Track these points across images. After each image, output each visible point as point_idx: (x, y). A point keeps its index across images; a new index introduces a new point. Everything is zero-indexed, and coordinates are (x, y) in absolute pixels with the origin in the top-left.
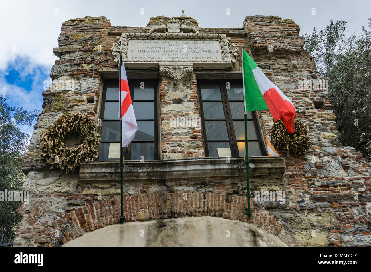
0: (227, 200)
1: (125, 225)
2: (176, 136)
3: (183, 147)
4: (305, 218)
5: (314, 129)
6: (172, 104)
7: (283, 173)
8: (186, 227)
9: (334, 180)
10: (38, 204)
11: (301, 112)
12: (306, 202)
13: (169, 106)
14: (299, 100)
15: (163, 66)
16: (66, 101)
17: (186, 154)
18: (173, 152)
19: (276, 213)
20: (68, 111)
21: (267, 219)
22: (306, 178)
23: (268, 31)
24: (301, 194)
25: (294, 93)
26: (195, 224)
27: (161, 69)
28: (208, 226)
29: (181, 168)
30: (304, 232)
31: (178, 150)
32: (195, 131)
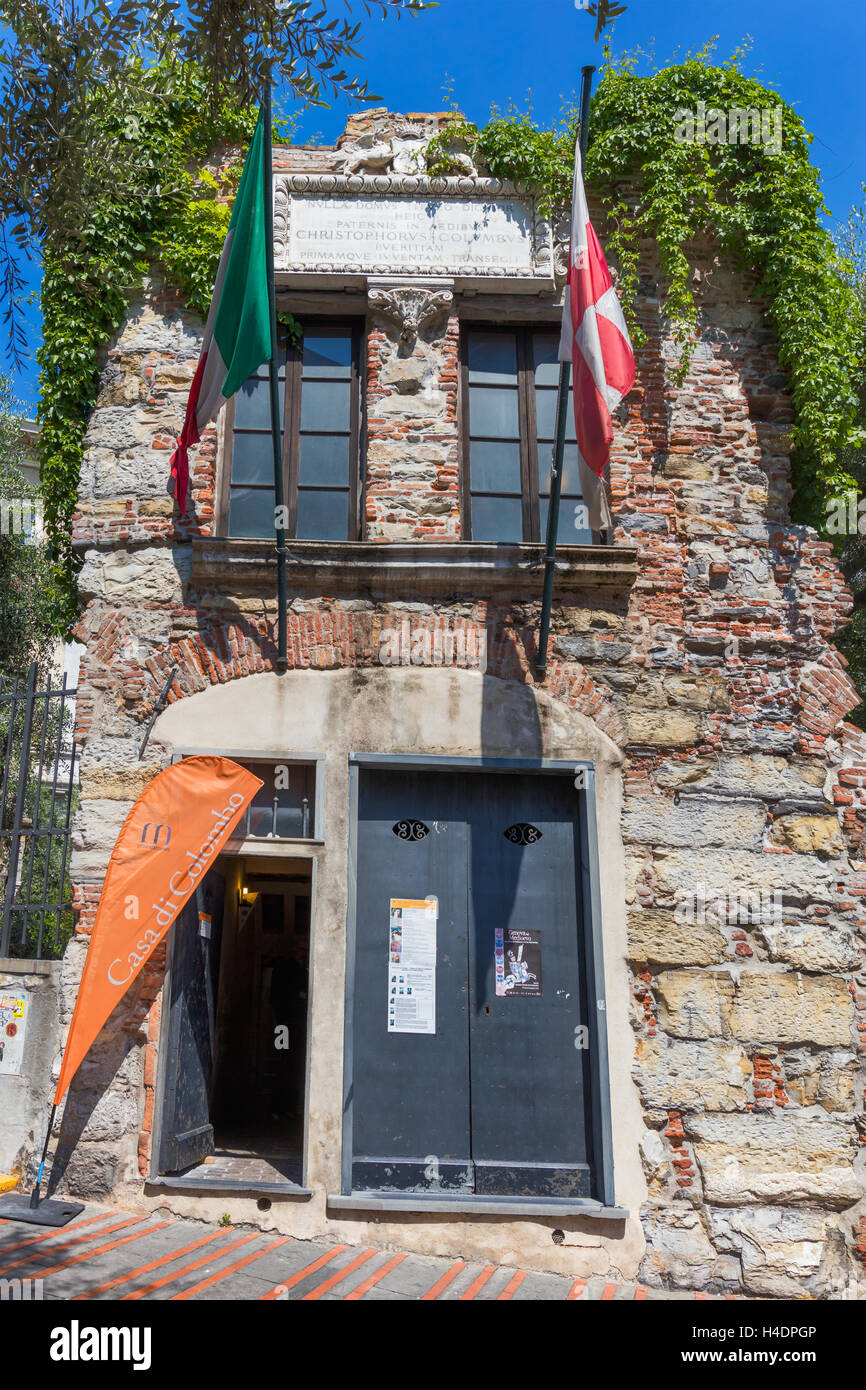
1: (287, 674)
2: (399, 482)
3: (413, 509)
4: (658, 685)
5: (732, 476)
6: (395, 395)
7: (631, 585)
8: (410, 687)
9: (746, 605)
10: (113, 621)
11: (708, 429)
12: (668, 652)
13: (386, 400)
14: (711, 394)
15: (378, 285)
16: (148, 378)
17: (418, 525)
18: (391, 519)
19: (597, 671)
20: (154, 404)
21: (577, 682)
22: (681, 597)
24: (662, 634)
25: (704, 372)
26: (425, 682)
27: (373, 294)
28: (453, 688)
30: (650, 715)
31: (401, 518)
32: (443, 469)
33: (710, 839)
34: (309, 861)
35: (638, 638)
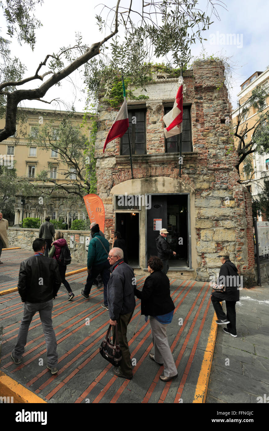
0: (172, 170)
1: (134, 180)
2: (153, 141)
3: (156, 147)
4: (202, 177)
5: (217, 135)
6: (152, 124)
7: (197, 159)
9: (219, 161)
11: (213, 126)
12: (204, 171)
13: (150, 125)
14: (213, 119)
15: (148, 103)
16: (106, 125)
17: (157, 150)
18: (151, 149)
19: (190, 176)
21: (187, 178)
22: (207, 160)
23: (205, 73)
24: (203, 167)
25: (212, 115)
26: (158, 180)
27: (147, 105)
29: (155, 158)
30: (200, 183)
31: (154, 148)
32: (161, 138)
33: (211, 206)
34: (138, 213)
35: (198, 169)
